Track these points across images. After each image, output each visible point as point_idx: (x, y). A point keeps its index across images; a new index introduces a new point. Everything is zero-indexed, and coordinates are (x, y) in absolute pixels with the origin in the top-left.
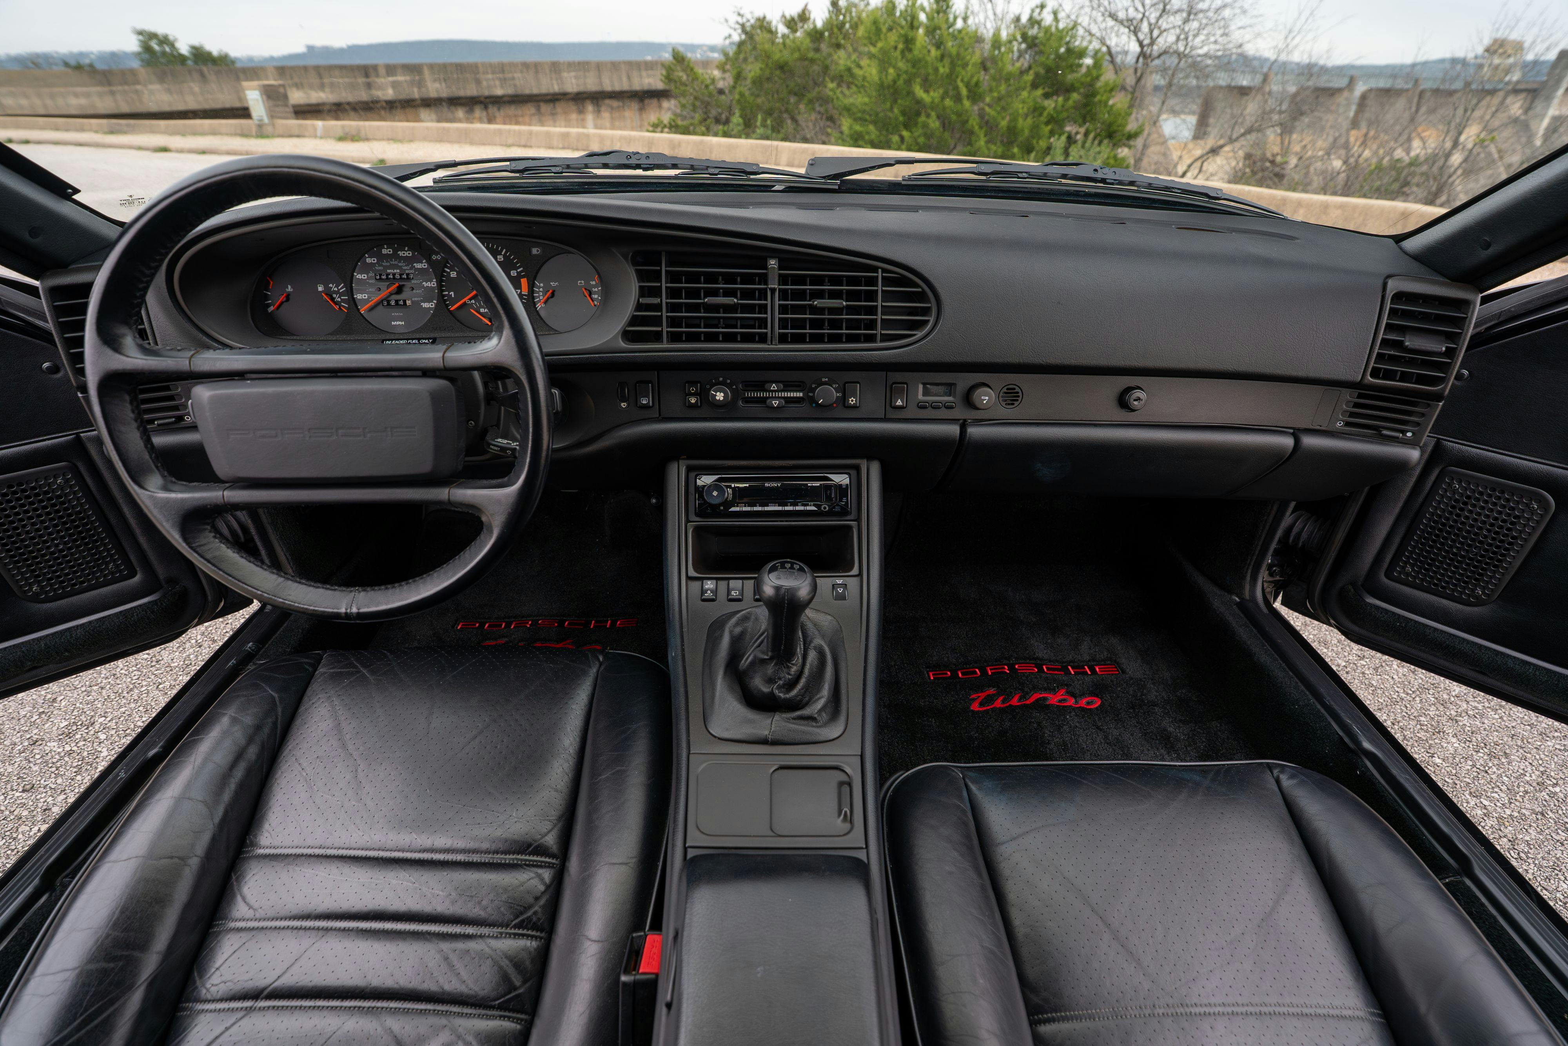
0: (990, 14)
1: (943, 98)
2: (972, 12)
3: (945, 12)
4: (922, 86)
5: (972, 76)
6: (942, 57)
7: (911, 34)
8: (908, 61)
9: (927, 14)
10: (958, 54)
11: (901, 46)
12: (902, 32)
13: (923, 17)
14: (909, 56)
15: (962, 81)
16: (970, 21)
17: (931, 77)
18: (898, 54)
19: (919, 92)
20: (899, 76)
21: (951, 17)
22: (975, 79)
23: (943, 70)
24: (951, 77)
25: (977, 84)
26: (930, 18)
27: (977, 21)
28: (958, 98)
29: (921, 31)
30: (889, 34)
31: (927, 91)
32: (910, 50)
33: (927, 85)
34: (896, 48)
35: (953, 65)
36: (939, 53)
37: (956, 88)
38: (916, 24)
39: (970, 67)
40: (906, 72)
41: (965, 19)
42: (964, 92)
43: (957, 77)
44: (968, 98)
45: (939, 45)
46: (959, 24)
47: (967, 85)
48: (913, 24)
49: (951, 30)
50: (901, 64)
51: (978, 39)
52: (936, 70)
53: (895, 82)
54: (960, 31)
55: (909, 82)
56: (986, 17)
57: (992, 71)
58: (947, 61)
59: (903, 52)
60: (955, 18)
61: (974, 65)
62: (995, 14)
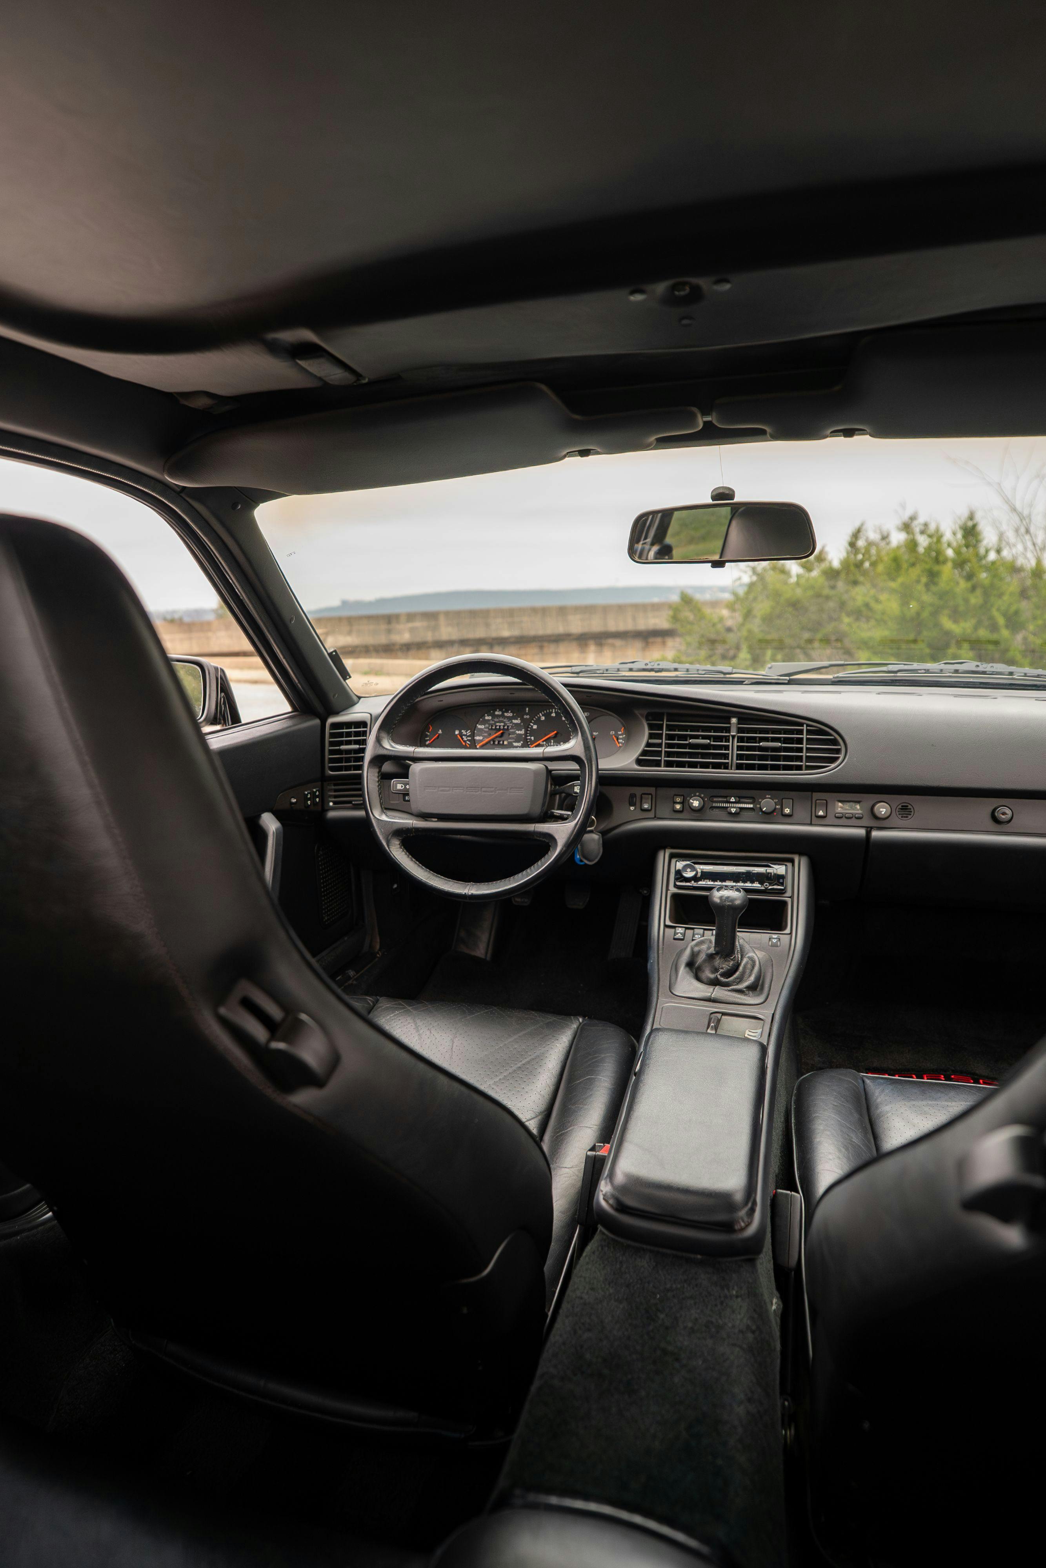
0: (1029, 545)
1: (976, 628)
2: (1008, 544)
3: (975, 546)
4: (950, 617)
5: (1010, 604)
6: (973, 588)
7: (936, 568)
8: (934, 594)
9: (954, 550)
10: (992, 585)
11: (924, 580)
12: (928, 567)
13: (950, 553)
14: (934, 588)
15: (998, 610)
16: (1005, 553)
17: (962, 608)
18: (920, 587)
19: (947, 624)
20: (923, 608)
21: (982, 551)
22: (1013, 608)
23: (975, 600)
24: (985, 606)
25: (1017, 613)
26: (957, 552)
27: (1014, 551)
28: (994, 628)
29: (949, 565)
30: (911, 570)
31: (956, 621)
32: (935, 584)
33: (956, 615)
34: (918, 581)
35: (986, 594)
36: (969, 585)
37: (991, 618)
38: (941, 558)
39: (1006, 598)
40: (932, 605)
41: (999, 551)
42: (1001, 621)
43: (992, 606)
44: (1007, 627)
45: (970, 577)
46: (992, 556)
47: (1005, 615)
48: (938, 558)
49: (984, 562)
50: (927, 598)
51: (1014, 569)
52: (966, 601)
53: (918, 614)
54: (993, 563)
55: (935, 613)
56: (1025, 549)
57: (1034, 600)
58: (979, 592)
59: (927, 585)
60: (987, 551)
61: (1011, 594)
62: (1034, 544)
